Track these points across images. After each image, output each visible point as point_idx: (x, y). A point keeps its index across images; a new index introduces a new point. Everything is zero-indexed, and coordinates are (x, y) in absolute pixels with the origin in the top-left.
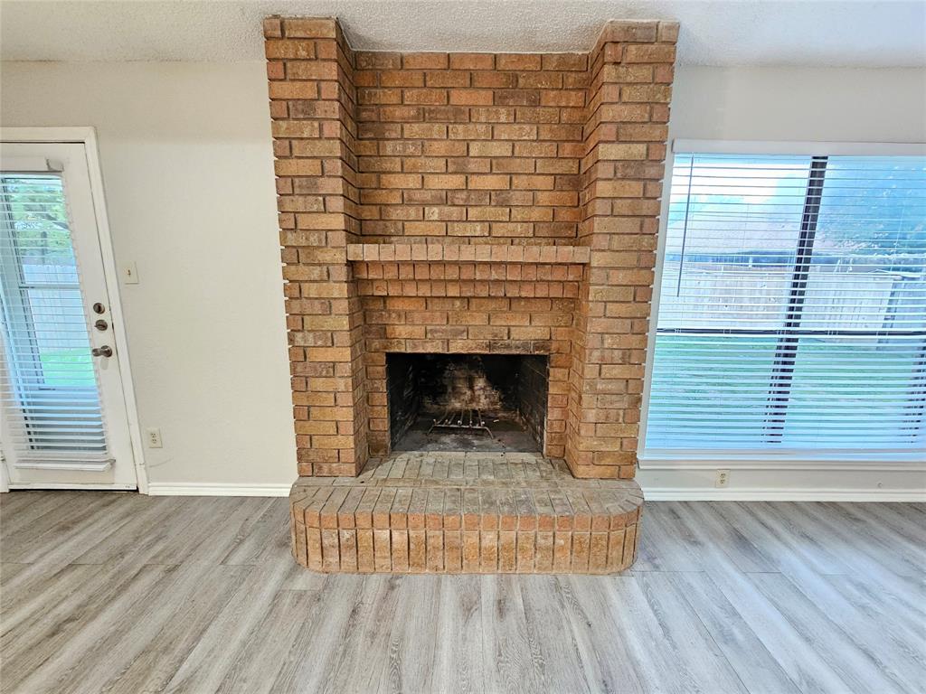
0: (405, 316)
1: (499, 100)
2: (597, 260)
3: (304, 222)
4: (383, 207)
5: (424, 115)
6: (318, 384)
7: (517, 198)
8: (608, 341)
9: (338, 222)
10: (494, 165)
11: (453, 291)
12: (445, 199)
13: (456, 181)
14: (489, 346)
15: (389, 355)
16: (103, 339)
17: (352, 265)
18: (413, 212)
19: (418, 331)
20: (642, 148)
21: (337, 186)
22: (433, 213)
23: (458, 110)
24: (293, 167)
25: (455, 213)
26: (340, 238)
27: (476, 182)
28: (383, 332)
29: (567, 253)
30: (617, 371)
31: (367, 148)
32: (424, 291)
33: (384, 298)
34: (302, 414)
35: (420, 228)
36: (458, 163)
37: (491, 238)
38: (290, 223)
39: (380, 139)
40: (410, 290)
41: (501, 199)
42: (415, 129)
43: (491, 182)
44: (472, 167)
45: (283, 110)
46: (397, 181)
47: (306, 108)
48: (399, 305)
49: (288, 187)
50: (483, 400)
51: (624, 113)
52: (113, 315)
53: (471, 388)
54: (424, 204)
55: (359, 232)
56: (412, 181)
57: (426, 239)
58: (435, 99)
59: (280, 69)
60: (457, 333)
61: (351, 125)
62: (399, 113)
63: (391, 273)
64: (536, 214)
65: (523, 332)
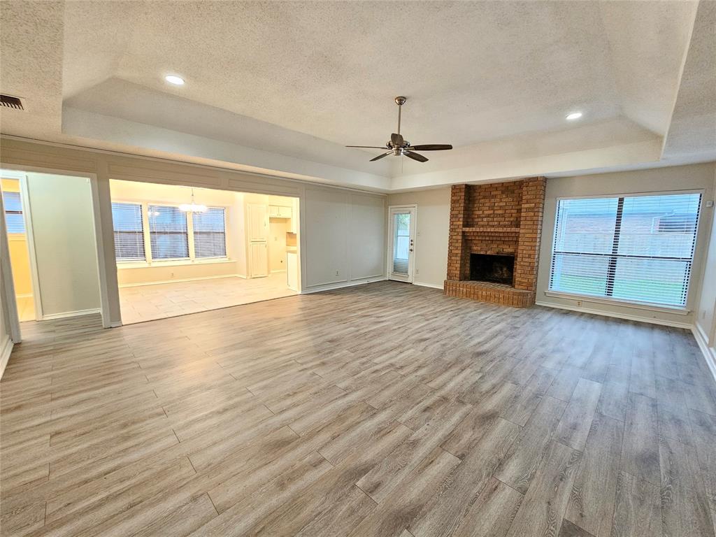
0: (476, 245)
1: (503, 193)
2: (522, 231)
3: (454, 223)
4: (473, 219)
5: (484, 197)
6: (453, 258)
7: (506, 215)
8: (524, 252)
9: (461, 223)
10: (501, 207)
11: (487, 238)
12: (488, 216)
13: (491, 212)
14: (497, 253)
15: (471, 254)
16: (412, 247)
17: (463, 232)
18: (480, 220)
19: (479, 248)
20: (534, 204)
21: (462, 216)
22: (485, 219)
23: (493, 196)
24: (453, 212)
25: (490, 219)
26: (461, 227)
27: (496, 212)
28: (470, 249)
29: (513, 229)
30: (527, 260)
31: (471, 206)
32: (480, 238)
33: (471, 240)
34: (449, 265)
35: (482, 223)
36: (492, 208)
37: (499, 226)
38: (452, 223)
39: (474, 203)
40: (477, 238)
41: (502, 216)
42: (482, 201)
43: (500, 212)
44: (495, 208)
45: (453, 202)
46: (477, 213)
47: (458, 201)
48: (475, 242)
49: (452, 216)
50: (505, 275)
51: (529, 197)
52: (414, 243)
53: (502, 270)
54: (483, 218)
55: (466, 225)
56: (481, 212)
57: (483, 226)
58: (487, 194)
59: (453, 194)
60: (489, 249)
61: (467, 202)
62: (478, 198)
63: (472, 234)
64: (512, 219)
65: (508, 250)
